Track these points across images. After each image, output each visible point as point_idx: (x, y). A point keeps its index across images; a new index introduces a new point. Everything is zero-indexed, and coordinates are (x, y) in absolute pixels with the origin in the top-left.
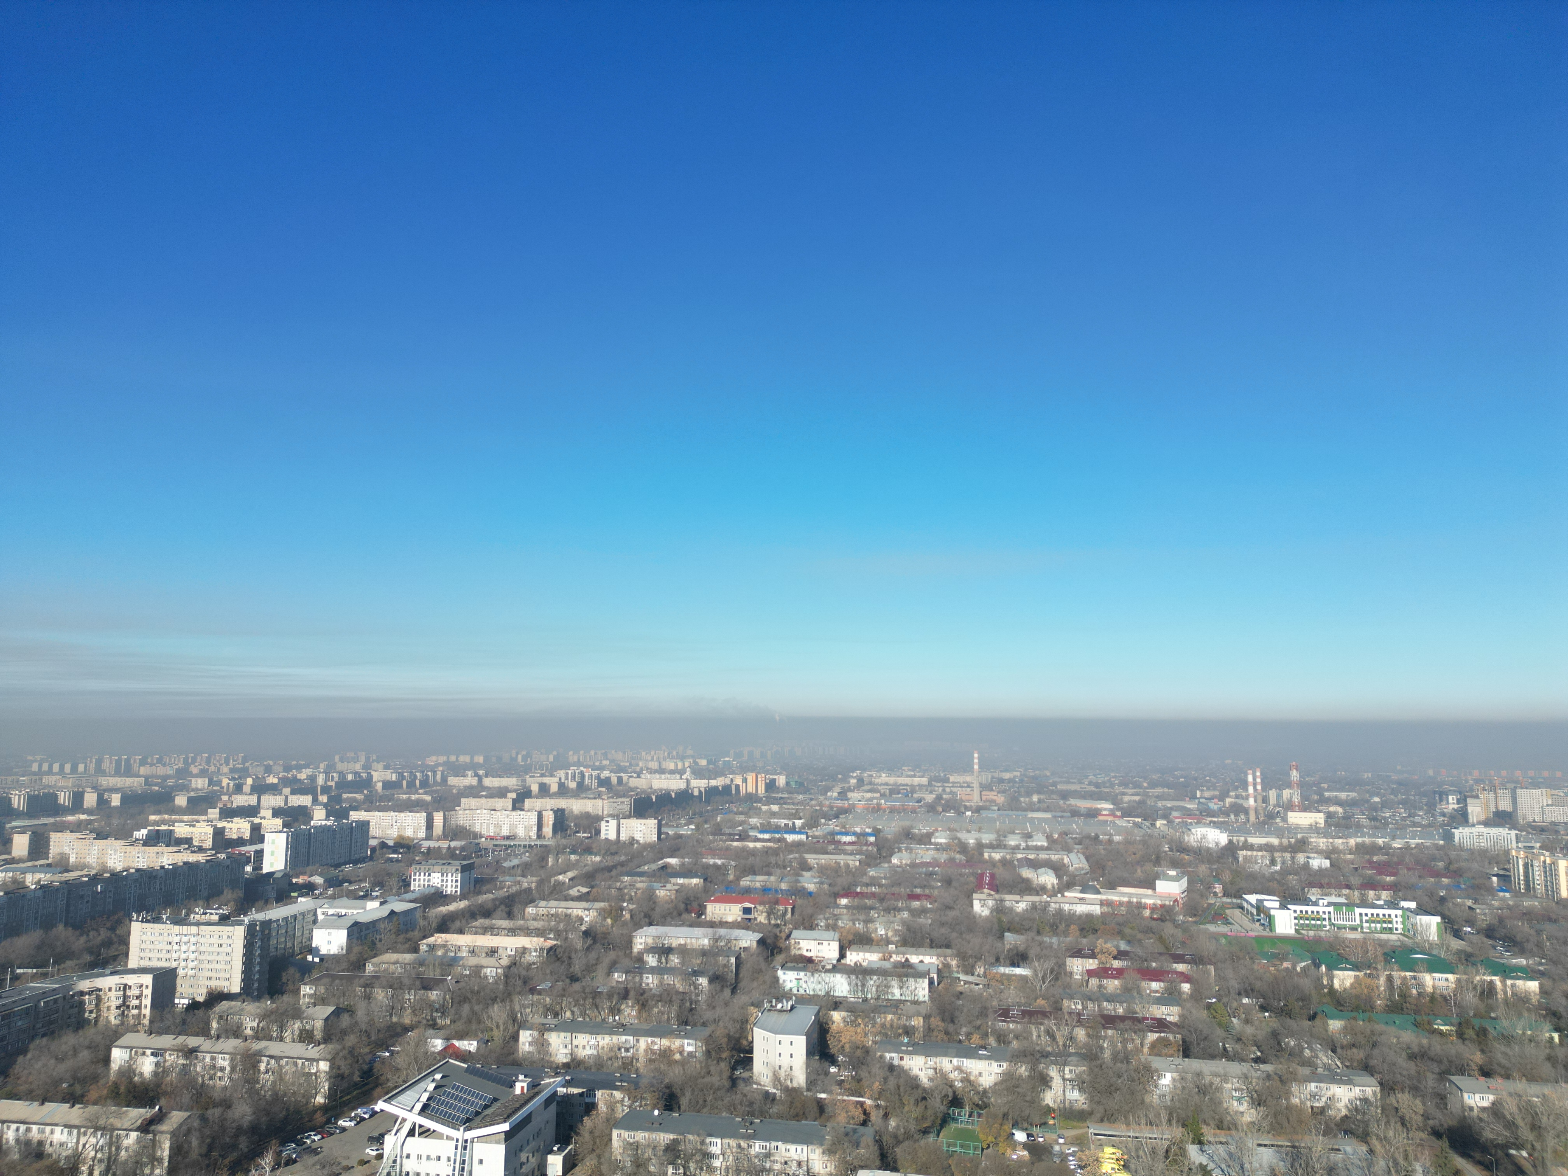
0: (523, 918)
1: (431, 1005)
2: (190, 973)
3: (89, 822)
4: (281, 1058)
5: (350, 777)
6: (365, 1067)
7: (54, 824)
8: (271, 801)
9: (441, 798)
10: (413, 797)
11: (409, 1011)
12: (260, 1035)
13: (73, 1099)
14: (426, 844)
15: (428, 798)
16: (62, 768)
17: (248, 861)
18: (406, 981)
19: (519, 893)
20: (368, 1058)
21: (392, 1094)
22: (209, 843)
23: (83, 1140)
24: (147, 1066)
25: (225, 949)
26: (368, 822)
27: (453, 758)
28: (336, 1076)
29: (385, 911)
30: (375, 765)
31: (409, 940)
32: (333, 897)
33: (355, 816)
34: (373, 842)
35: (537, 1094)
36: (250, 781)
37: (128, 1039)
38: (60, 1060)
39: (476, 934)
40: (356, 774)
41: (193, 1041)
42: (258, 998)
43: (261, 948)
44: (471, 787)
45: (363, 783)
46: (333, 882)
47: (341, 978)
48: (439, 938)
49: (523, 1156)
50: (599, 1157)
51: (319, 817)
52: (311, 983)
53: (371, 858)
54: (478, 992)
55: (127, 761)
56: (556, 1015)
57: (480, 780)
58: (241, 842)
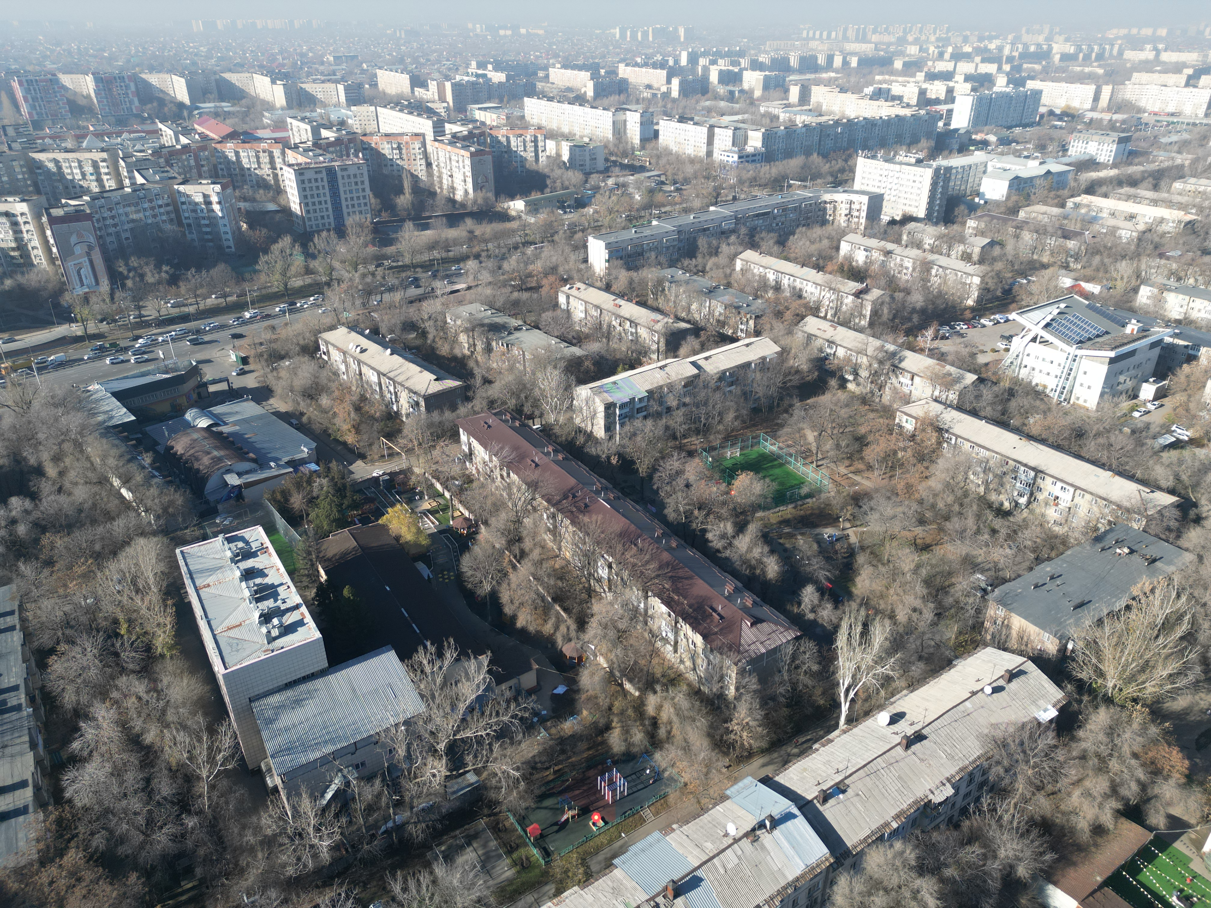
0: (1168, 192)
1: (1067, 252)
2: (893, 199)
3: (836, 79)
4: (947, 269)
5: (1032, 49)
6: (1007, 287)
7: (814, 79)
8: (965, 68)
9: (1113, 72)
10: (1087, 70)
11: (1048, 253)
12: (933, 250)
13: (819, 268)
14: (1090, 115)
15: (1101, 71)
16: (821, 34)
17: (941, 118)
18: (1050, 229)
19: (1169, 169)
20: (1010, 281)
21: (1024, 310)
22: (914, 101)
23: (823, 293)
24: (860, 258)
25: (917, 184)
26: (1041, 92)
27: (1134, 31)
28: (985, 290)
29: (1042, 170)
30: (1057, 38)
31: (1059, 196)
32: (1002, 154)
33: (1031, 85)
34: (1042, 110)
35: (1145, 337)
36: (950, 49)
37: (850, 237)
38: (812, 242)
39: (1119, 199)
40: (1039, 45)
41: (890, 246)
42: (936, 224)
43: (943, 187)
44: (1147, 62)
45: (1043, 55)
46: (1004, 142)
47: (998, 218)
48: (1085, 199)
49: (1122, 379)
50: (1190, 396)
51: (1001, 85)
52: (976, 219)
53: (1039, 124)
54: (1111, 248)
55: (864, 29)
56: (1179, 279)
57: (1158, 55)
58: (937, 101)
